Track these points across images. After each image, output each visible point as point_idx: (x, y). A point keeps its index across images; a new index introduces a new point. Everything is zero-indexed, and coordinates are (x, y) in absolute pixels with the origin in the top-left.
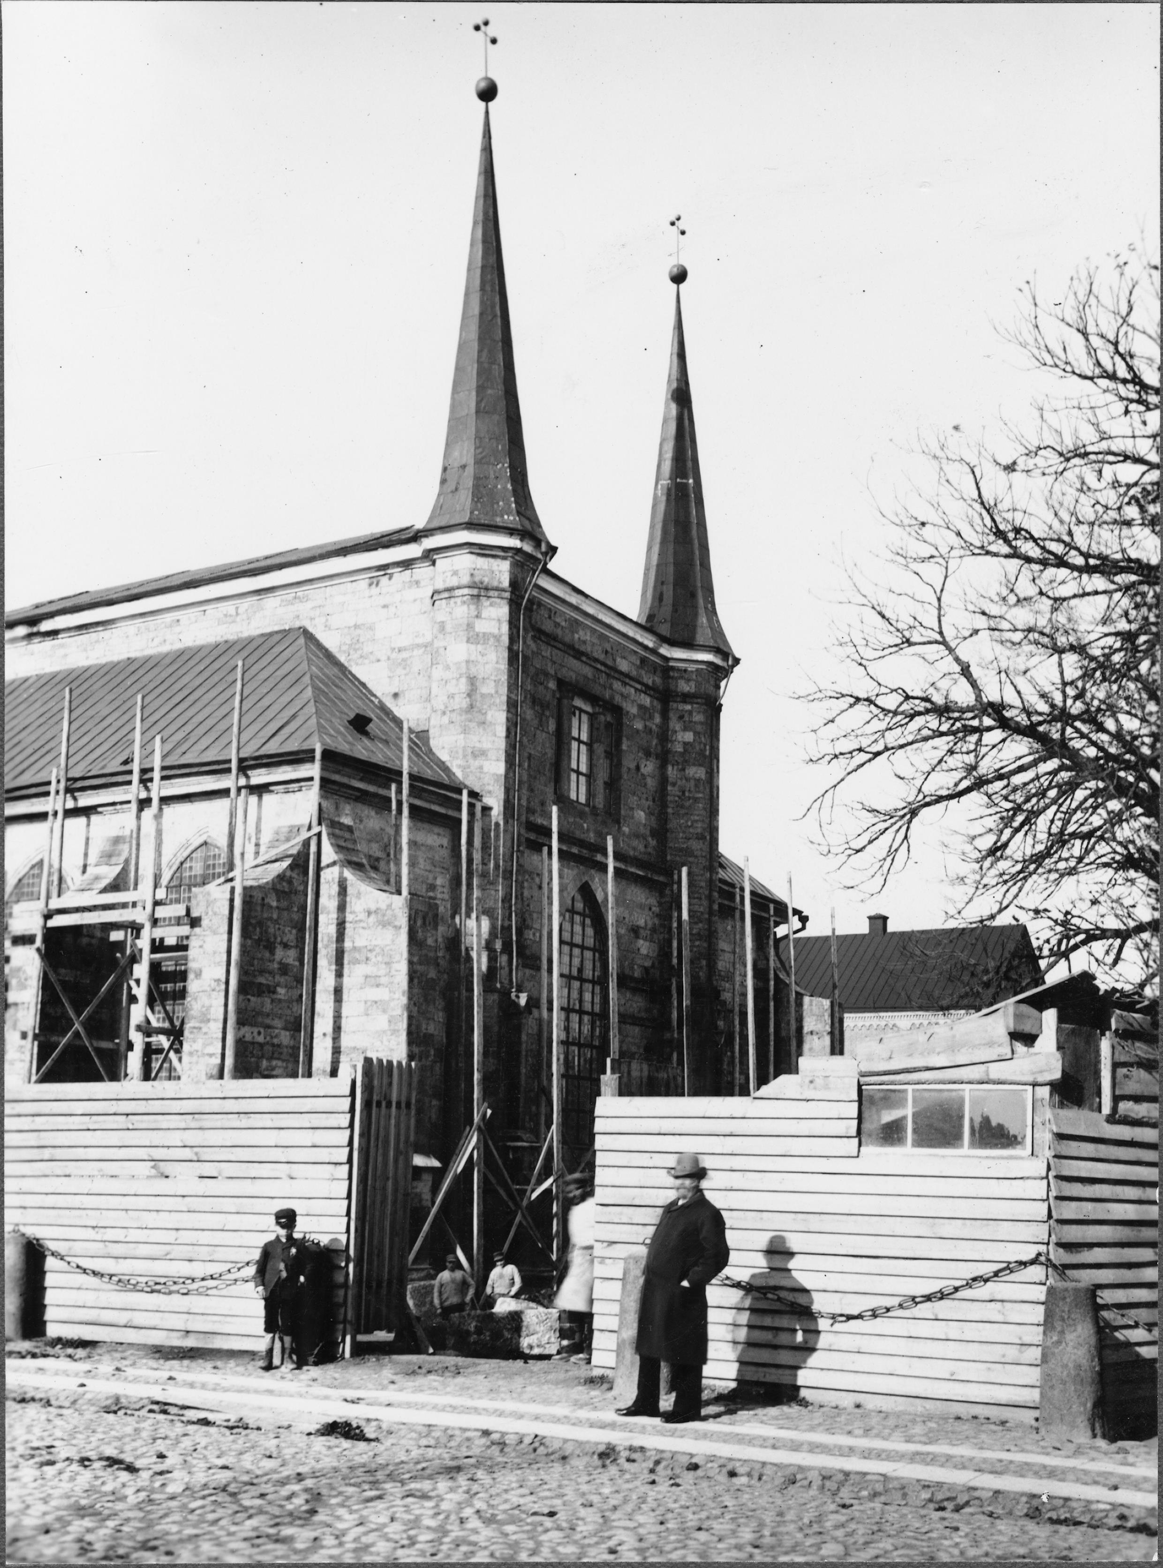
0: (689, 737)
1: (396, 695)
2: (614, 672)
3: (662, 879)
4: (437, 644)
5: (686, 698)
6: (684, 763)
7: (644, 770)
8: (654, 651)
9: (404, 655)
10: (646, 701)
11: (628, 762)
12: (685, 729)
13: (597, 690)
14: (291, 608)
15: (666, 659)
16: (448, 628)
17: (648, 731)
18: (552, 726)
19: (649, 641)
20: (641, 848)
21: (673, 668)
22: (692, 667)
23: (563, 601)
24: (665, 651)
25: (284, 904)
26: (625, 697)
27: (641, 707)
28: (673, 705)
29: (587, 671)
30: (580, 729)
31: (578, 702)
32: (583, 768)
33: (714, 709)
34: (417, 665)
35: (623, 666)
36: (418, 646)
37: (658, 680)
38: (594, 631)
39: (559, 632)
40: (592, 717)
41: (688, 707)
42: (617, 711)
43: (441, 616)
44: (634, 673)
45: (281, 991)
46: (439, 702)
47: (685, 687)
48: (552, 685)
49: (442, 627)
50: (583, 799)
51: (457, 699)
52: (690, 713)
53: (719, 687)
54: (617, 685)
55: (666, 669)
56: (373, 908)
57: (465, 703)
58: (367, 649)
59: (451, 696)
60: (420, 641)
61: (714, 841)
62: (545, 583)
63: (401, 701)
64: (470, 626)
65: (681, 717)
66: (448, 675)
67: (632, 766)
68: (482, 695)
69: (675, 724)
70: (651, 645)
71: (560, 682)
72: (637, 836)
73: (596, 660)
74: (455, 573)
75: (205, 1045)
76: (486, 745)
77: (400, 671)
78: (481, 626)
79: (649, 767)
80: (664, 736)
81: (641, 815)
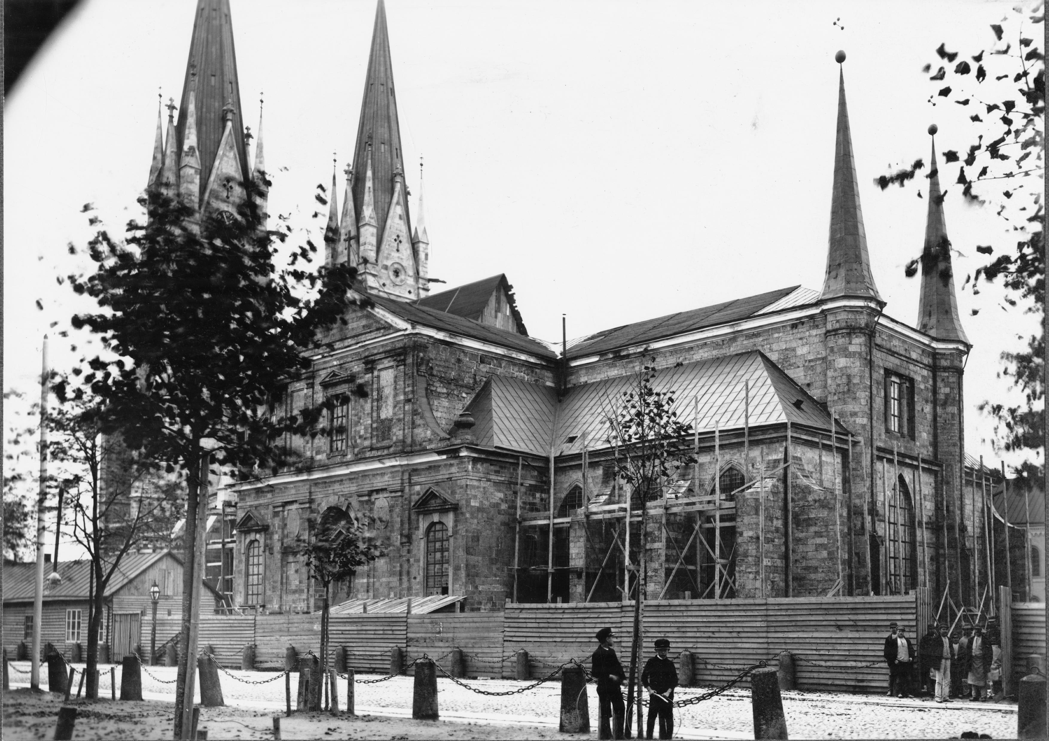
0: (947, 390)
1: (808, 385)
2: (909, 360)
3: (936, 468)
4: (829, 358)
5: (945, 369)
6: (945, 404)
7: (925, 411)
8: (928, 346)
9: (812, 364)
10: (925, 372)
11: (918, 407)
12: (945, 387)
13: (902, 371)
14: (751, 340)
15: (933, 348)
16: (835, 350)
17: (927, 389)
18: (883, 394)
19: (926, 340)
20: (925, 453)
21: (938, 353)
22: (948, 352)
23: (886, 327)
24: (934, 345)
25: (776, 499)
26: (915, 372)
27: (923, 376)
28: (939, 374)
29: (897, 362)
30: (894, 392)
31: (894, 379)
32: (896, 414)
33: (960, 372)
34: (819, 369)
35: (914, 356)
36: (819, 359)
37: (931, 361)
38: (900, 339)
39: (884, 343)
40: (900, 385)
41: (947, 374)
42: (912, 381)
43: (831, 344)
44: (919, 359)
45: (776, 540)
46: (832, 388)
47: (944, 363)
48: (882, 372)
49: (832, 349)
50: (896, 430)
51: (842, 387)
52: (948, 377)
53: (961, 361)
54: (911, 367)
55: (935, 355)
56: (817, 498)
57: (846, 389)
58: (792, 361)
59: (838, 385)
60: (819, 356)
61: (961, 447)
62: (882, 321)
63: (812, 388)
64: (846, 349)
65: (943, 380)
66: (836, 374)
67: (920, 409)
68: (854, 384)
69: (940, 384)
70: (927, 342)
71: (886, 370)
72: (923, 446)
73: (901, 355)
74: (838, 321)
75: (746, 568)
76: (857, 410)
77: (810, 372)
78: (852, 348)
79: (928, 409)
80: (935, 391)
81: (924, 435)
